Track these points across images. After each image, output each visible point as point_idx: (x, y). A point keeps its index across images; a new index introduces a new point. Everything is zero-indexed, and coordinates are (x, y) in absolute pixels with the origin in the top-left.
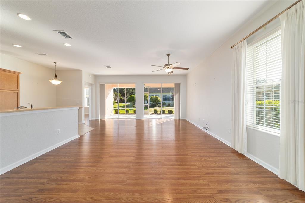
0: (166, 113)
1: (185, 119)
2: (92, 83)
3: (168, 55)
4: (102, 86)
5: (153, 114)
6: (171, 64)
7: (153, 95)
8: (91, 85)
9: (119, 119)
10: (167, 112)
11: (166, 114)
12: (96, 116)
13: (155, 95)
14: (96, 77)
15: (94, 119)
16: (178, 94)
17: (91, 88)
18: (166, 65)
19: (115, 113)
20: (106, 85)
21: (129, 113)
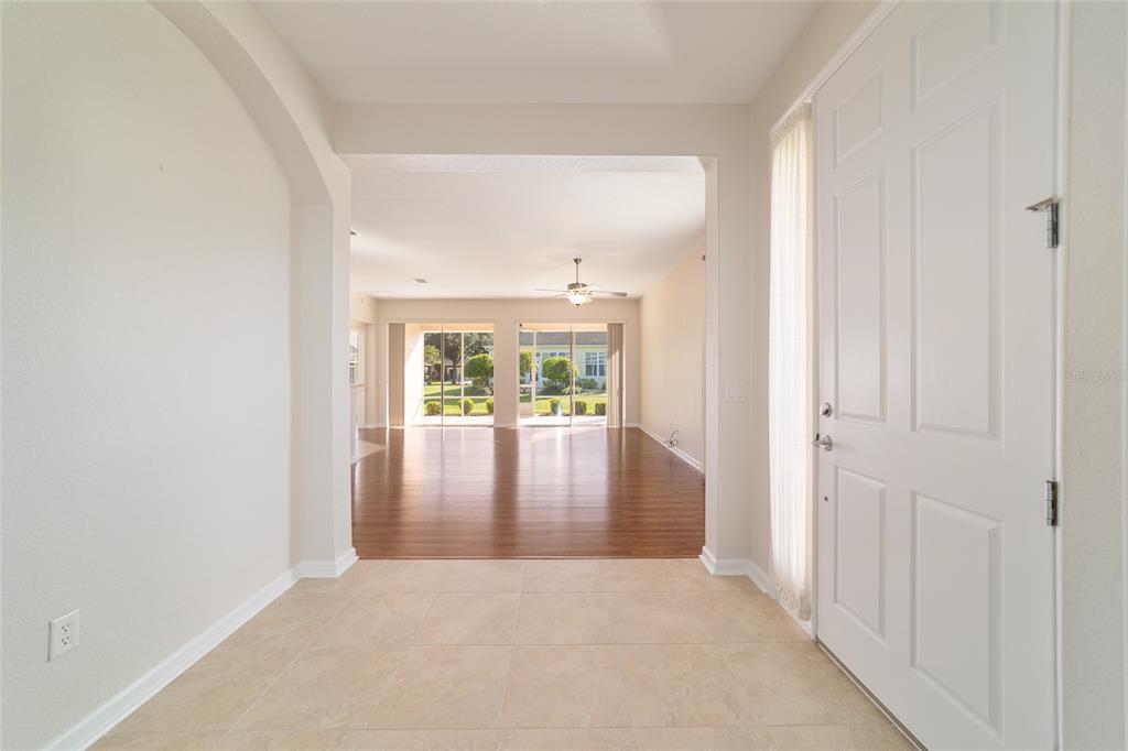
0: (588, 411)
1: (637, 425)
2: (367, 321)
3: (576, 261)
4: (397, 332)
5: (547, 415)
6: (584, 285)
7: (553, 355)
8: (365, 326)
9: (444, 428)
10: (591, 409)
11: (589, 415)
12: (380, 417)
13: (560, 354)
14: (379, 303)
15: (372, 426)
16: (617, 353)
17: (363, 335)
18: (572, 286)
19: (427, 412)
20: (408, 327)
21: (472, 412)
